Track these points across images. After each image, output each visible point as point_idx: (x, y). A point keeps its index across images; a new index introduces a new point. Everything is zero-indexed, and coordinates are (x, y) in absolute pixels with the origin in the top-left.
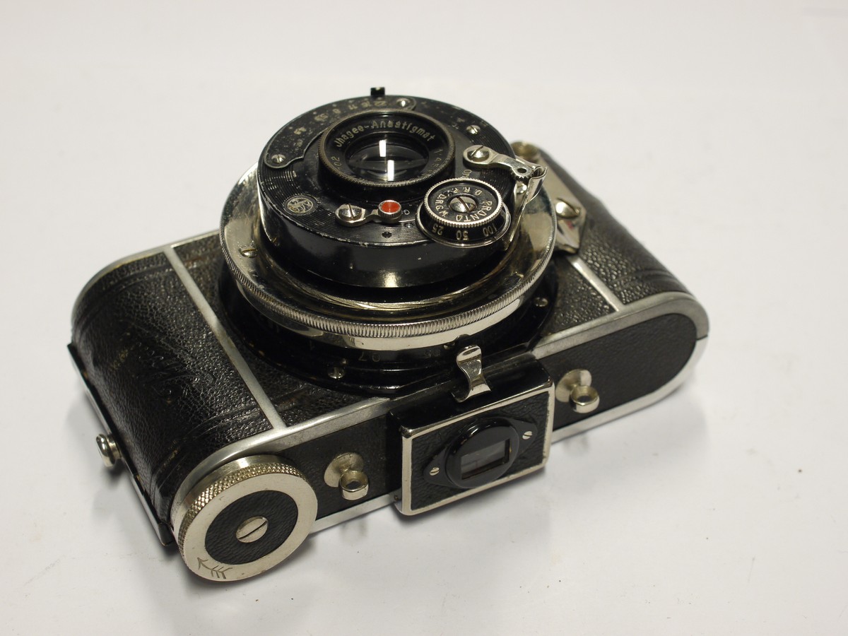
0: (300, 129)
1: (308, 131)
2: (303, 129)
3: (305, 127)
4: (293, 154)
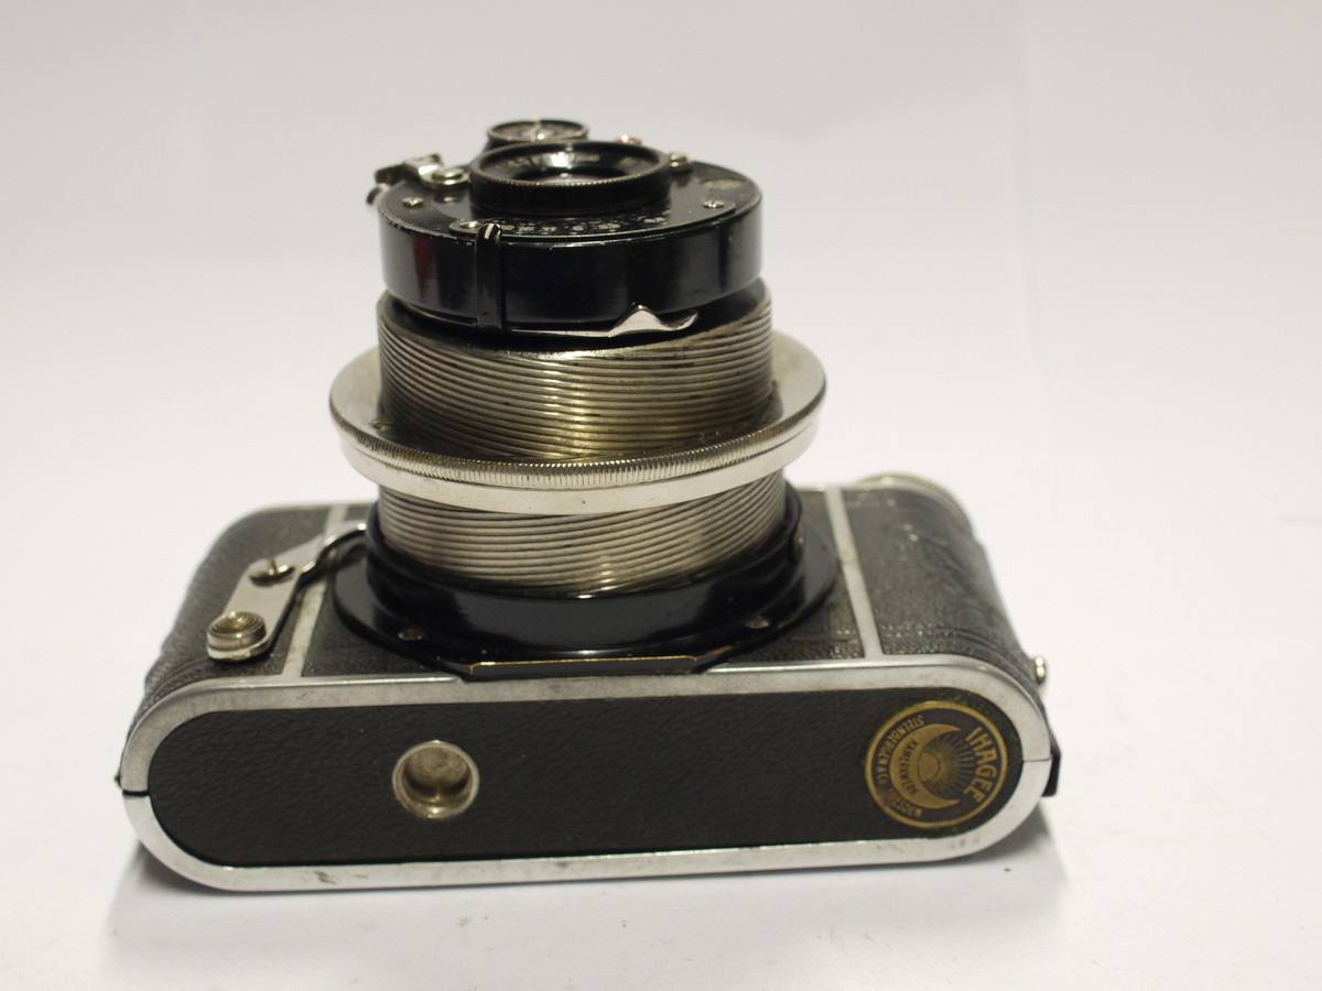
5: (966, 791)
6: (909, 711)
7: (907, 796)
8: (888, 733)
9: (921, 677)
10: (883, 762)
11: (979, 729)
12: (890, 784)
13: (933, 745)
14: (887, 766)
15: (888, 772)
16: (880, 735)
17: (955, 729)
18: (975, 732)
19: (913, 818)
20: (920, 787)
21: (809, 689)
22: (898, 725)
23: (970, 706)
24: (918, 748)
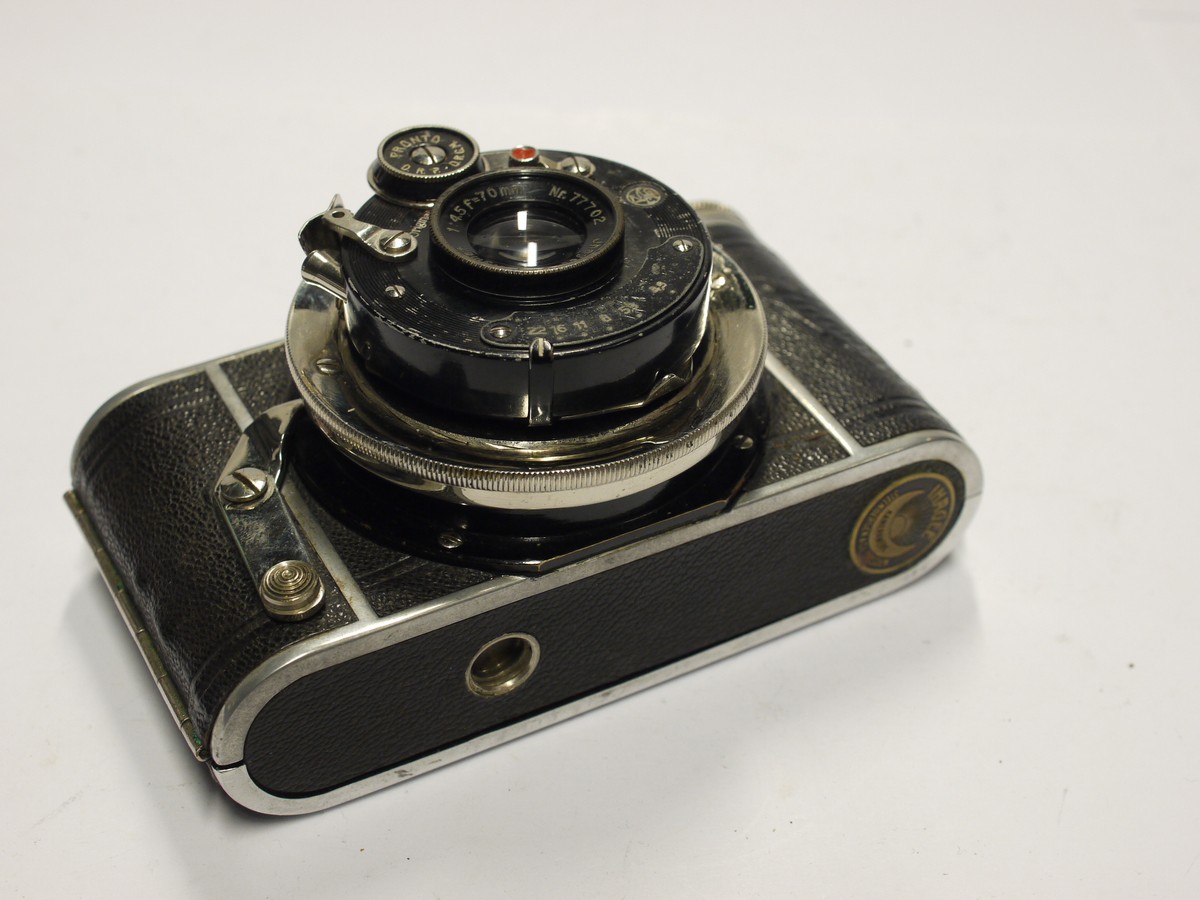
0: (658, 289)
1: (646, 286)
2: (655, 290)
3: (650, 293)
4: (663, 253)
5: (923, 535)
6: (888, 490)
7: (879, 553)
8: (871, 511)
9: (900, 460)
10: (865, 534)
11: (938, 486)
12: (868, 549)
13: (903, 509)
14: (867, 537)
15: (867, 541)
16: (864, 515)
17: (920, 492)
18: (935, 490)
19: (882, 567)
20: (889, 543)
21: (813, 496)
22: (880, 502)
23: (934, 471)
24: (891, 516)
